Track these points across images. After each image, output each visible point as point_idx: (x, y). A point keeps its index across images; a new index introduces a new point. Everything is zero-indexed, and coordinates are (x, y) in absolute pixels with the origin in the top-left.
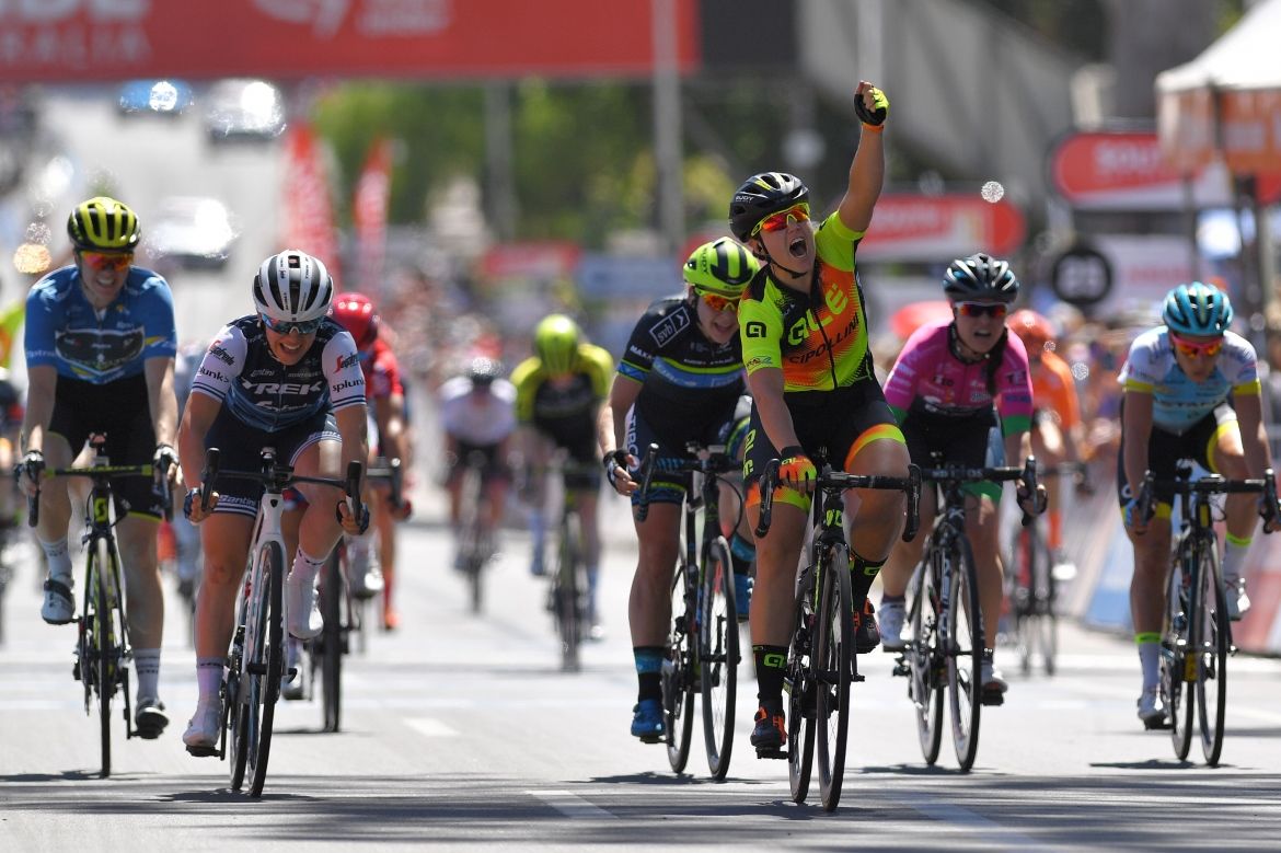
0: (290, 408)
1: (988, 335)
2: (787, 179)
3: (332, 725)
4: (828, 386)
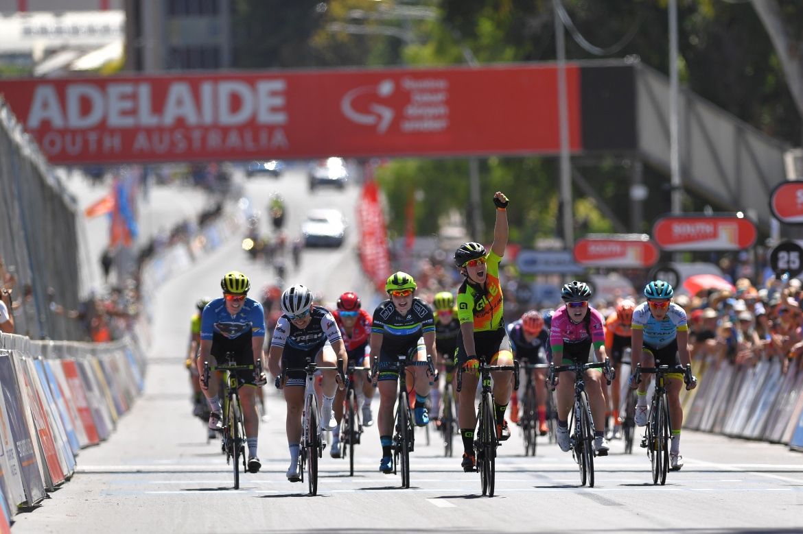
4: (489, 328)
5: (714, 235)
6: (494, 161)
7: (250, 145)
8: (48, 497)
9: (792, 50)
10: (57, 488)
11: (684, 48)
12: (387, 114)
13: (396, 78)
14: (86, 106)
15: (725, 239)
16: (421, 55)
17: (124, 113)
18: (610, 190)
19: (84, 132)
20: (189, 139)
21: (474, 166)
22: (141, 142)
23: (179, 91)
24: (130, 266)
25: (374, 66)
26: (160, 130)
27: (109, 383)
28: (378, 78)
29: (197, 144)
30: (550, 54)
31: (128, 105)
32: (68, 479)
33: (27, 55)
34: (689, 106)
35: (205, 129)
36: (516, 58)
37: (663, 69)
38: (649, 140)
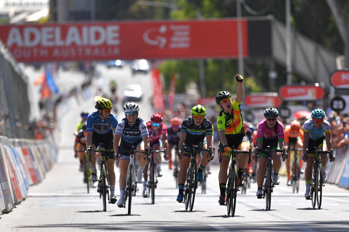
0: (134, 137)
1: (273, 124)
2: (227, 93)
3: (153, 203)
4: (235, 133)
5: (306, 94)
6: (210, 60)
7: (104, 53)
8: (15, 207)
9: (340, 13)
10: (19, 203)
11: (293, 12)
12: (163, 41)
13: (168, 25)
14: (32, 37)
15: (310, 95)
16: (178, 15)
17: (49, 40)
18: (260, 74)
19: (31, 48)
20: (77, 51)
21: (201, 64)
22: (56, 53)
23: (73, 30)
24: (51, 106)
25: (158, 19)
26: (65, 47)
27: (42, 157)
28: (159, 25)
29: (80, 53)
30: (234, 14)
31: (50, 36)
32: (24, 199)
33: (7, 15)
34: (295, 38)
35: (84, 47)
36: (219, 16)
37: (283, 21)
38: (277, 52)
